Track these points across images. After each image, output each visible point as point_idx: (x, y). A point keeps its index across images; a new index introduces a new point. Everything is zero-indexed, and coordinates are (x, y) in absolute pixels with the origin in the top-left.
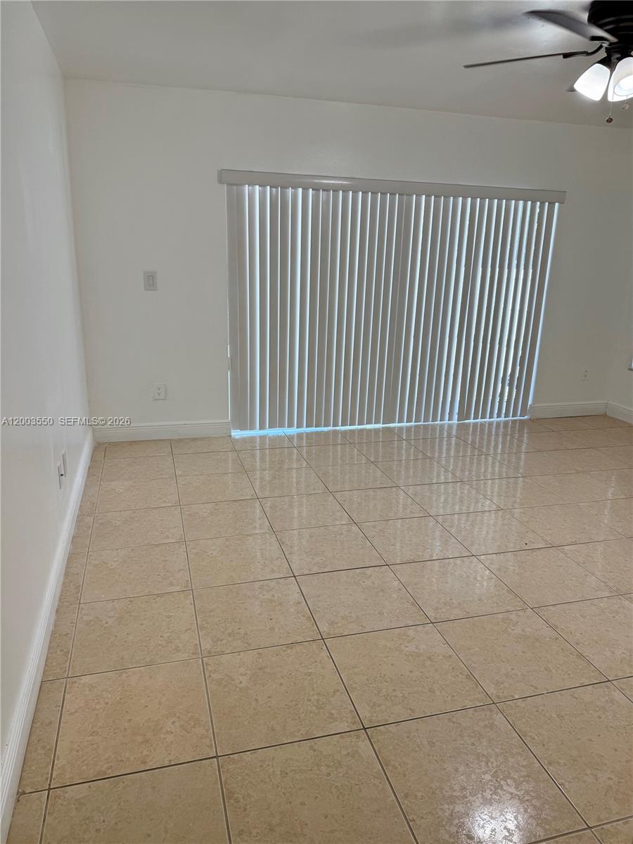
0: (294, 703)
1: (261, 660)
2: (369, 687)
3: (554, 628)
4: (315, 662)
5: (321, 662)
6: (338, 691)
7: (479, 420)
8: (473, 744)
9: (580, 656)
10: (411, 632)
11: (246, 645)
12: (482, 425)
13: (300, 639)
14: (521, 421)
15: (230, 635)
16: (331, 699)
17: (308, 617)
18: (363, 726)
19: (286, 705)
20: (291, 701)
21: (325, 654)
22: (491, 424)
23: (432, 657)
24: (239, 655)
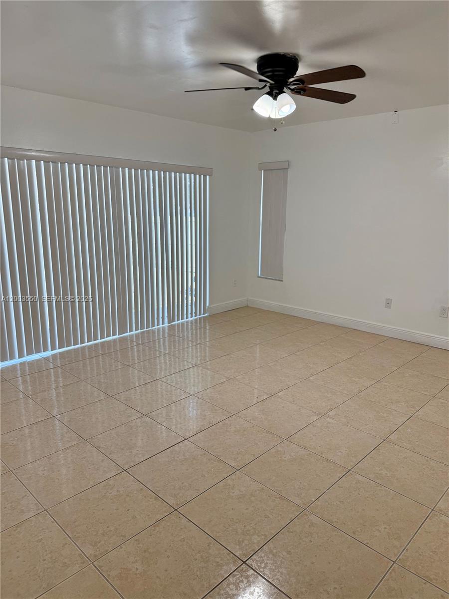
0: (186, 566)
1: (141, 545)
2: (228, 531)
3: (305, 448)
4: (181, 529)
5: (185, 528)
6: (210, 543)
7: (180, 321)
8: (311, 541)
9: (328, 461)
10: (229, 481)
11: (122, 538)
12: (183, 324)
13: (159, 517)
14: (204, 317)
15: (103, 535)
16: (210, 551)
17: (155, 498)
18: (243, 561)
19: (182, 571)
20: (184, 566)
21: (184, 521)
22: (187, 322)
23: (253, 494)
24: (121, 548)
